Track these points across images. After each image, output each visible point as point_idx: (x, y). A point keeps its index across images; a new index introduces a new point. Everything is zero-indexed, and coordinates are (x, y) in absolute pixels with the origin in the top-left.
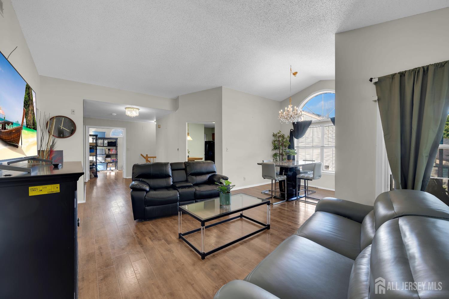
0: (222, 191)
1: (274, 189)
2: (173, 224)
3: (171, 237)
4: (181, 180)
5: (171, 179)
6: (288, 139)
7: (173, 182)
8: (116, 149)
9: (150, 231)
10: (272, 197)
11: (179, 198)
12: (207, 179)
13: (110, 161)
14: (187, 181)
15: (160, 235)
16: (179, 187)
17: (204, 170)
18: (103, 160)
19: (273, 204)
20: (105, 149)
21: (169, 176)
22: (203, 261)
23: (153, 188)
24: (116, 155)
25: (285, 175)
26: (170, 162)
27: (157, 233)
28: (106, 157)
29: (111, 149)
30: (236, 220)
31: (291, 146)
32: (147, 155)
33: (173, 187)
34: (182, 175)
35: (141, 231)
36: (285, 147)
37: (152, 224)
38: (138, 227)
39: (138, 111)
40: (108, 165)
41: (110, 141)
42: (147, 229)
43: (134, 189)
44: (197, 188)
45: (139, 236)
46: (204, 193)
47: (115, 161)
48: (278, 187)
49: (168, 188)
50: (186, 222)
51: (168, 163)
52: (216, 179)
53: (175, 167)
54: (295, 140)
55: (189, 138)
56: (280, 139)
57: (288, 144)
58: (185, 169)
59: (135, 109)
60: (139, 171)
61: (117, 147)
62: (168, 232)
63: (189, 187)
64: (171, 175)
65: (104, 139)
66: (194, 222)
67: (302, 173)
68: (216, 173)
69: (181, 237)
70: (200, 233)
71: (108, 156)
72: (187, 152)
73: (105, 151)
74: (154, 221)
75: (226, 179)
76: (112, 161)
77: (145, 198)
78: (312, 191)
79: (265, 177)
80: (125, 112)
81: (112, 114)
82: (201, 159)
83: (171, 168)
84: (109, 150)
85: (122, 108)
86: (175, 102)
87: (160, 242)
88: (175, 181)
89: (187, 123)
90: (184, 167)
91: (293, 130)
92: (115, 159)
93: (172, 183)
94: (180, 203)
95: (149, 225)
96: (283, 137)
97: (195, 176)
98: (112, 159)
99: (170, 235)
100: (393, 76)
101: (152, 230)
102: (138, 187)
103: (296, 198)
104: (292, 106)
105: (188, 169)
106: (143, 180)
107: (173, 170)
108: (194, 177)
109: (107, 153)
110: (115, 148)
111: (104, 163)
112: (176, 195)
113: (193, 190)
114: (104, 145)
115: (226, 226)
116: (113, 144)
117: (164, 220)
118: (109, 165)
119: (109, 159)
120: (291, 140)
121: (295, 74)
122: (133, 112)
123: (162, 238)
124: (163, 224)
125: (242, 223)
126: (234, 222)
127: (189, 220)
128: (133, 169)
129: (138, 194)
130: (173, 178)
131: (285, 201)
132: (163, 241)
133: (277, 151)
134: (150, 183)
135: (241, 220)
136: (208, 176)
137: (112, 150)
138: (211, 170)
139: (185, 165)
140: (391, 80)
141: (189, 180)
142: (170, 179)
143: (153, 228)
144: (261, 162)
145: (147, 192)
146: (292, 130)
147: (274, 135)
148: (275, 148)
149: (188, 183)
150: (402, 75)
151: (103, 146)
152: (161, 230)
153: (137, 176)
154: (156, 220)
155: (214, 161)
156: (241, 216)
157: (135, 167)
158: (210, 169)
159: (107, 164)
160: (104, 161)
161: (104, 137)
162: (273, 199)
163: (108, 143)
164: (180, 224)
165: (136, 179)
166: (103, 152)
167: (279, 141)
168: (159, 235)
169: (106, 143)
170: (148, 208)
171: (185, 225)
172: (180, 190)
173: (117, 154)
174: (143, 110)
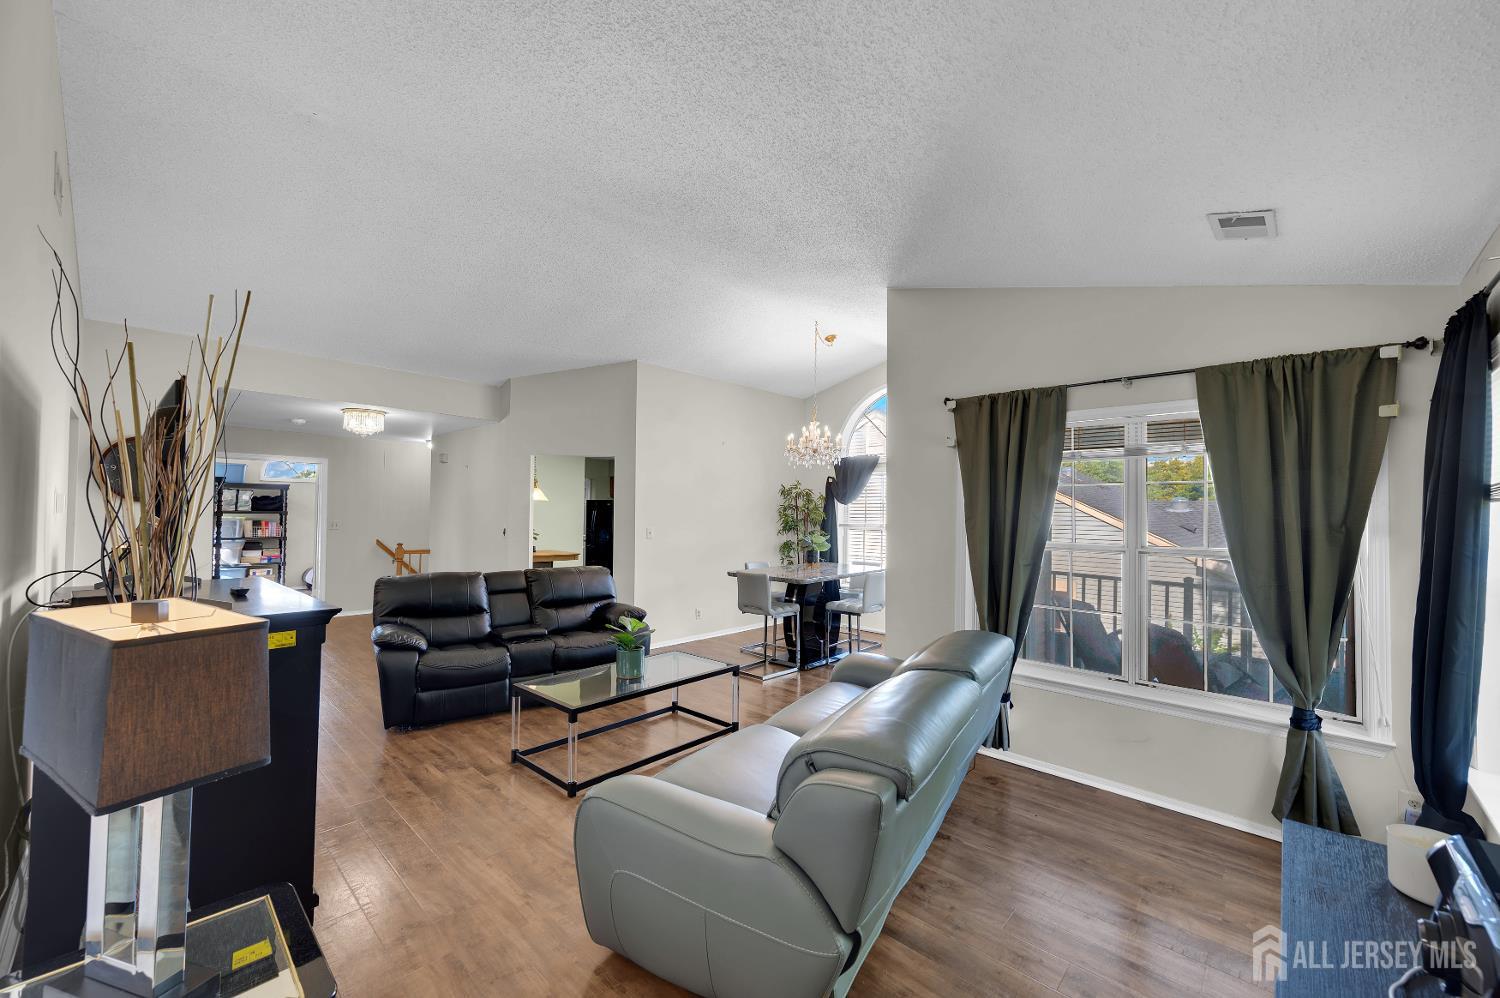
0: (624, 644)
1: (770, 641)
2: (492, 733)
3: (491, 762)
4: (514, 620)
5: (487, 617)
6: (821, 504)
7: (491, 626)
8: (282, 522)
9: (434, 752)
10: (765, 662)
11: (510, 667)
12: (588, 616)
13: (258, 561)
14: (531, 622)
15: (461, 757)
16: (511, 640)
17: (580, 591)
18: (234, 556)
19: (761, 678)
20: (241, 521)
21: (481, 610)
22: (572, 800)
23: (436, 644)
24: (282, 541)
25: (796, 602)
26: (484, 572)
27: (453, 754)
28: (244, 549)
29: (263, 523)
30: (662, 719)
31: (828, 526)
32: (400, 545)
33: (494, 639)
34: (517, 606)
35: (409, 754)
36: (815, 525)
37: (436, 737)
38: (396, 744)
39: (381, 419)
40: (251, 573)
41: (260, 493)
42: (425, 747)
43: (385, 645)
44: (561, 641)
45: (406, 762)
46: (579, 653)
47: (278, 560)
48: (781, 634)
49: (477, 642)
50: (530, 727)
51: (479, 574)
52: (612, 617)
53: (498, 584)
54: (840, 507)
55: (537, 495)
56: (800, 503)
57: (820, 515)
58: (527, 591)
59: (372, 414)
60: (394, 598)
61: (286, 514)
62: (481, 751)
63: (541, 637)
64: (486, 606)
65: (239, 486)
66: (550, 727)
67: (846, 596)
68: (615, 601)
69: (517, 758)
70: (566, 748)
71: (251, 544)
72: (531, 535)
73: (242, 526)
74: (439, 730)
75: (640, 616)
76: (266, 561)
77: (417, 670)
78: (870, 643)
79: (745, 609)
80: (341, 421)
81: (290, 421)
82: (574, 557)
83: (487, 588)
84: (256, 523)
85: (333, 410)
86: (501, 396)
87: (465, 773)
88: (497, 623)
89: (532, 457)
90: (522, 583)
91: (833, 478)
92: (277, 553)
93: (488, 629)
94: (513, 679)
95: (428, 740)
96: (808, 495)
97: (556, 610)
98: (267, 553)
99: (490, 757)
100: (981, 399)
101: (439, 749)
102: (397, 640)
103: (824, 662)
104: (818, 423)
105: (535, 591)
106: (406, 621)
107: (491, 593)
108: (552, 612)
109: (249, 534)
110: (278, 516)
111: (236, 566)
112: (503, 660)
113: (548, 645)
114: (240, 509)
115: (633, 731)
116: (270, 503)
117: (467, 725)
118: (254, 573)
119: (254, 556)
120: (829, 509)
121: (830, 339)
122: (364, 423)
123: (467, 765)
124: (465, 735)
125: (677, 725)
126: (655, 723)
127: (536, 724)
128: (376, 593)
129: (396, 659)
130: (491, 617)
131: (796, 669)
132: (472, 770)
133: (791, 537)
134: (425, 631)
135: (675, 717)
136: (591, 608)
137: (267, 524)
138: (600, 590)
139: (527, 578)
140: (978, 407)
141: (538, 619)
142: (483, 617)
143: (440, 745)
144: (740, 568)
145: (422, 653)
146: (831, 480)
147: (785, 493)
148: (788, 526)
149: (531, 627)
150: (994, 399)
151: (236, 511)
152: (462, 748)
153: (387, 611)
154: (447, 727)
155: (610, 567)
156: (675, 707)
157: (381, 586)
158: (597, 588)
159: (248, 568)
160: (236, 562)
161: (237, 481)
162: (769, 667)
163: (255, 500)
164: (516, 732)
165: (386, 619)
166: (235, 529)
167: (797, 507)
168: (459, 760)
169: (247, 502)
170: (424, 696)
171: (526, 734)
172: (513, 647)
173: (285, 538)
174: (394, 414)
